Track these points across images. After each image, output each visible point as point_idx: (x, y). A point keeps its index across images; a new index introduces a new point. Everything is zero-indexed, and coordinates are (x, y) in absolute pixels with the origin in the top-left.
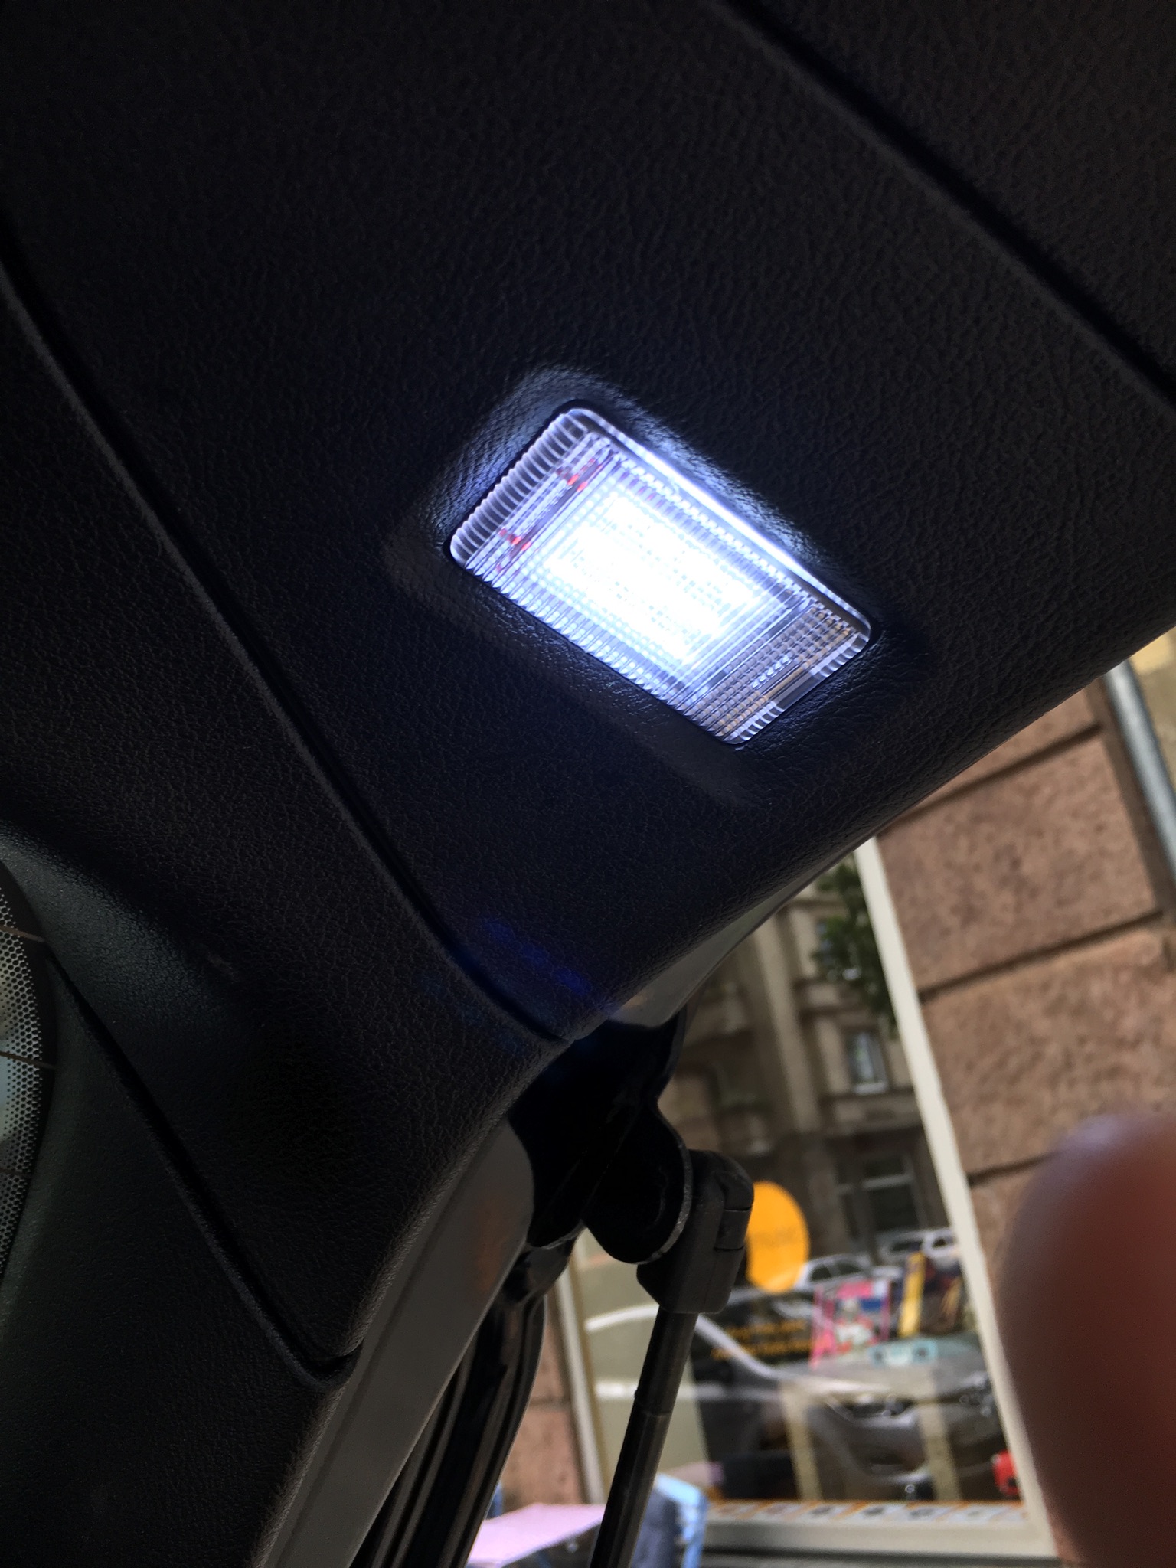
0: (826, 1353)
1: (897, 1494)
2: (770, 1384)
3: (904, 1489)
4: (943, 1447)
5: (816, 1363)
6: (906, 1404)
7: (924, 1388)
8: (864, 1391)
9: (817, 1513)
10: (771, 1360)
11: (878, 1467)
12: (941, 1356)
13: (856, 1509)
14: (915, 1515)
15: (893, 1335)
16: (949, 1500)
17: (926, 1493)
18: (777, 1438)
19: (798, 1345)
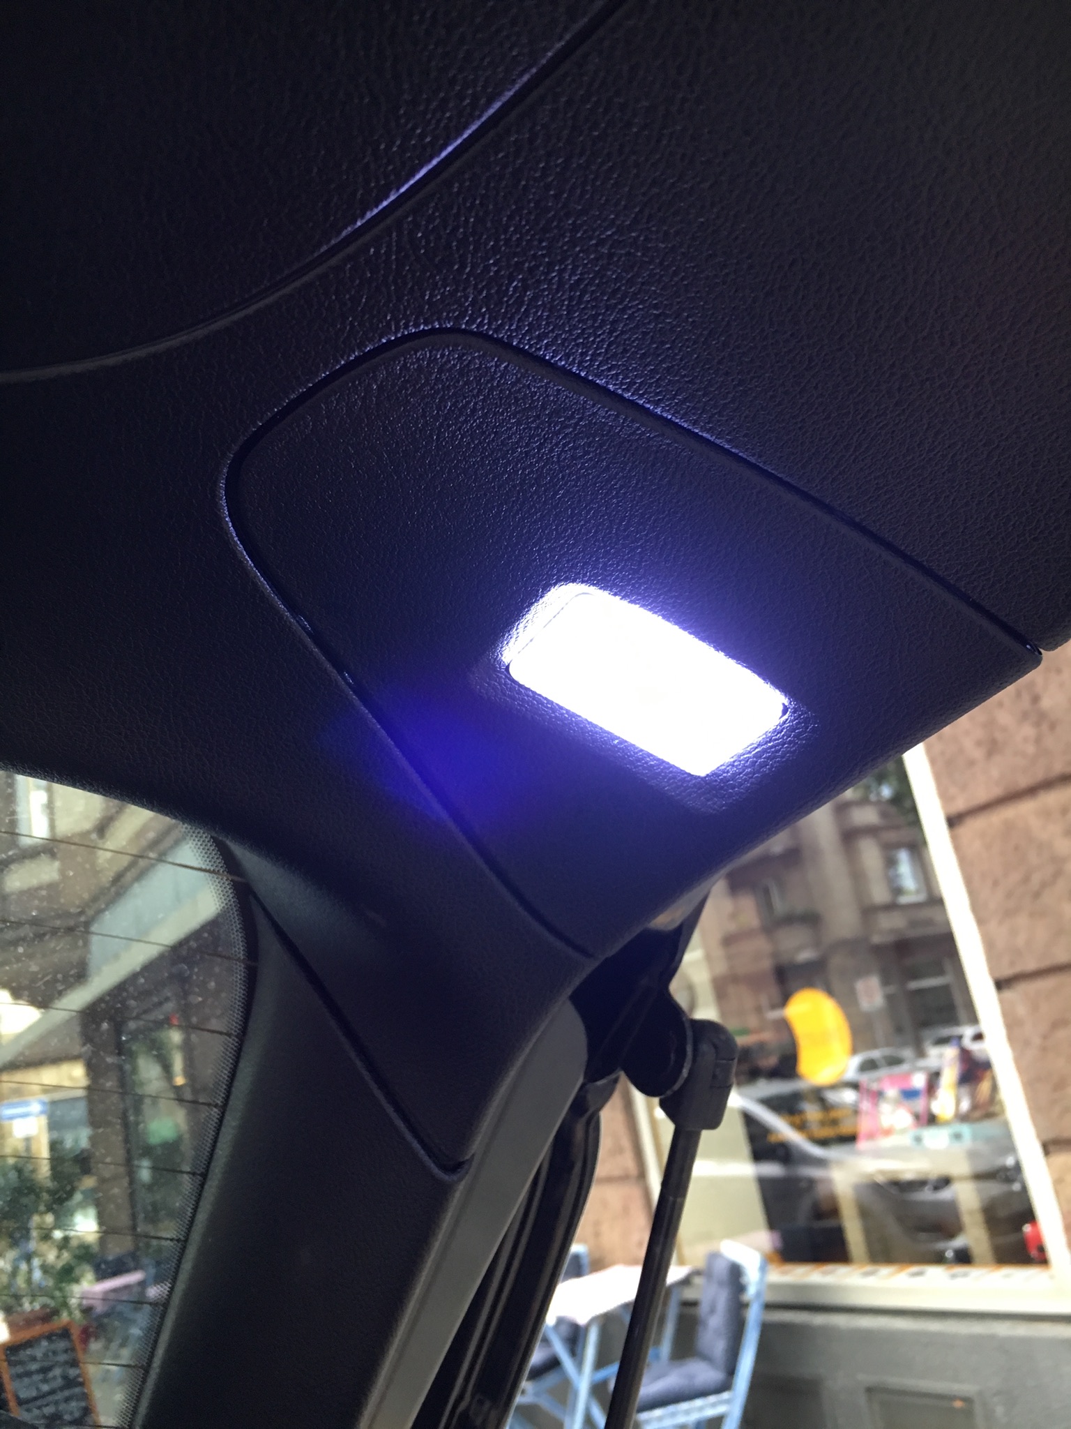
0: (871, 1136)
1: (939, 1259)
2: (821, 1163)
3: (944, 1254)
4: (979, 1218)
5: (862, 1145)
6: (945, 1182)
7: (960, 1167)
8: (909, 1168)
9: (867, 1274)
10: (823, 1143)
11: (923, 1236)
12: (975, 1137)
13: (902, 1270)
14: (954, 1276)
15: (932, 1120)
16: (984, 1264)
17: (964, 1258)
18: (828, 1211)
19: (845, 1129)
